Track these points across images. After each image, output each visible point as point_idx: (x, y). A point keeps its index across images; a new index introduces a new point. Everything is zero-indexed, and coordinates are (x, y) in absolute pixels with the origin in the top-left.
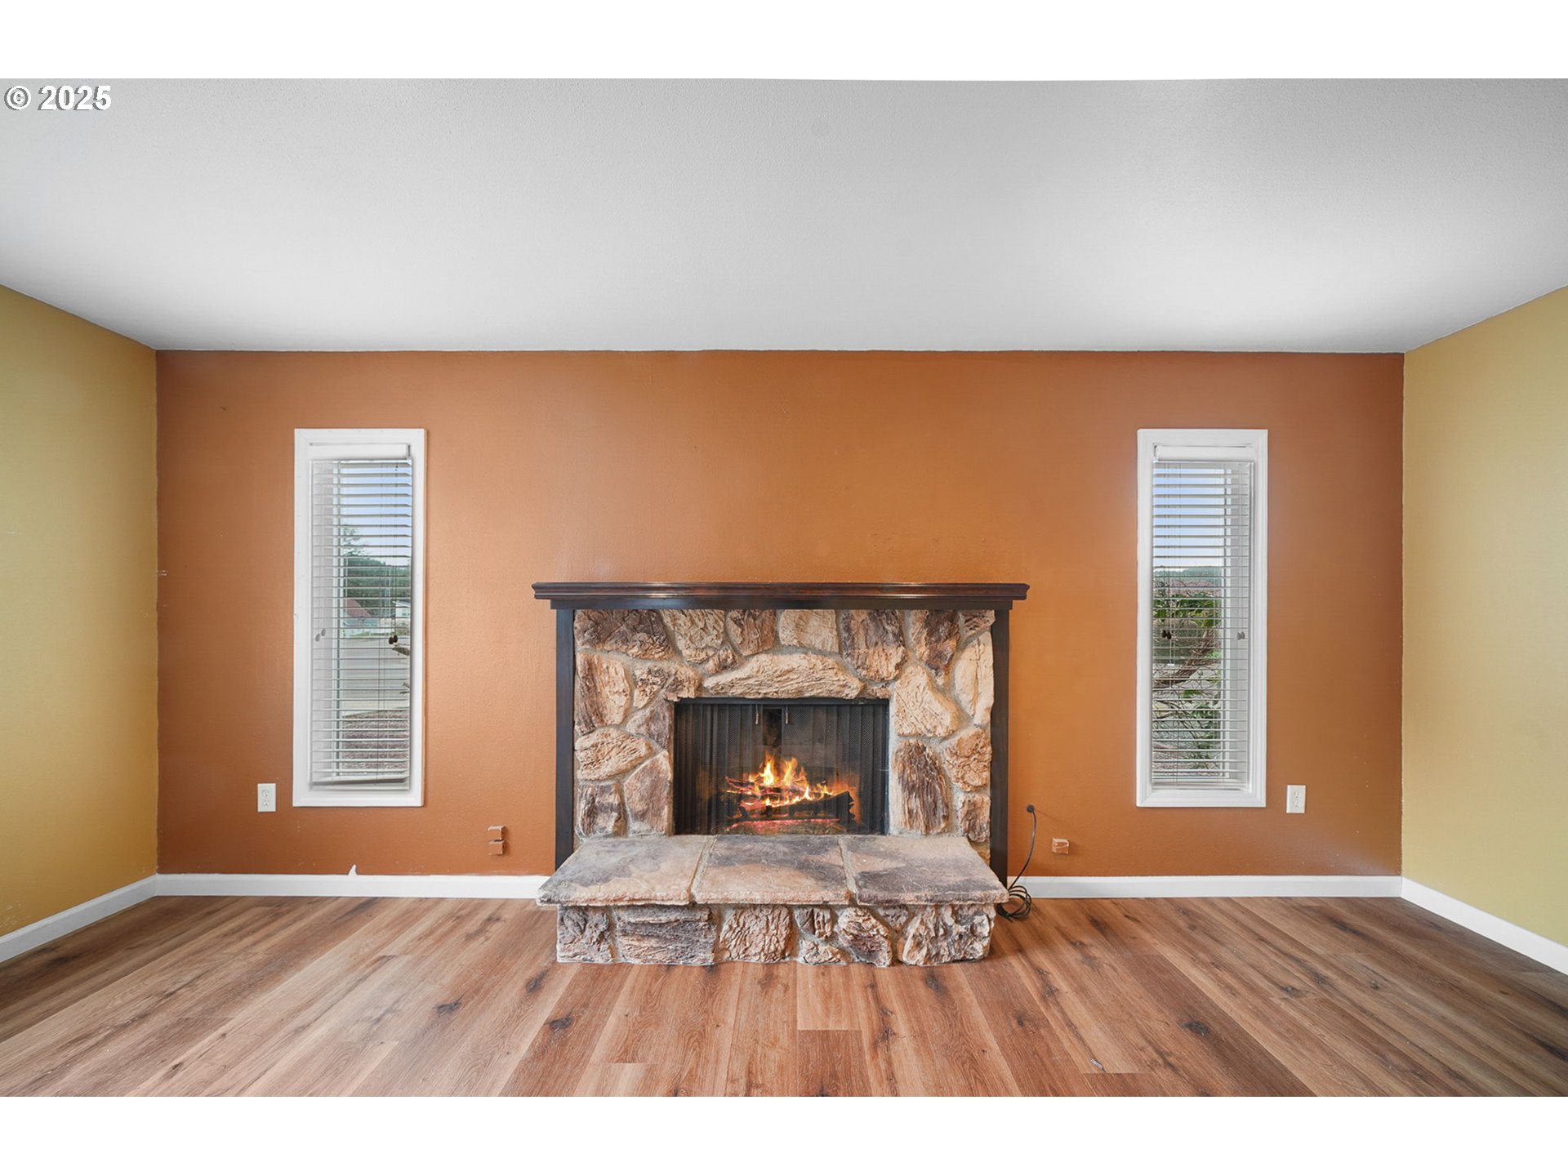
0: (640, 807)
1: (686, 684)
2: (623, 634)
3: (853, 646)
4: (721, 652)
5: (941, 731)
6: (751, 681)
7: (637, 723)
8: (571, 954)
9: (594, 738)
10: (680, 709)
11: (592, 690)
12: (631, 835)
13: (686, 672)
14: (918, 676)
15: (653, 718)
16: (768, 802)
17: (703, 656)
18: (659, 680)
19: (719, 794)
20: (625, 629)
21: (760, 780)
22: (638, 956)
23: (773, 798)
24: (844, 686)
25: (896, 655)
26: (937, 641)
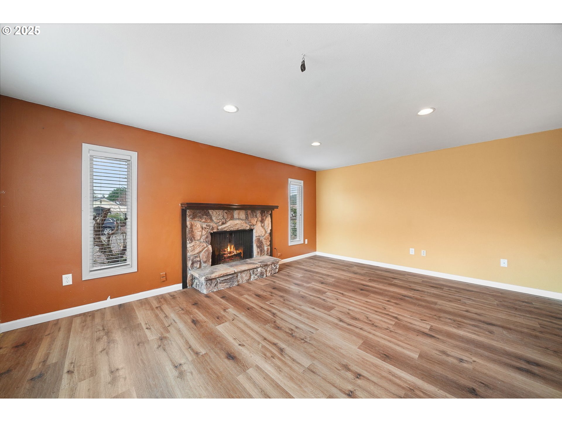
0: (205, 260)
1: (215, 228)
2: (200, 216)
3: (248, 218)
4: (222, 220)
5: (263, 235)
6: (229, 227)
7: (204, 239)
8: (209, 291)
9: (193, 244)
10: (213, 235)
11: (192, 231)
12: (202, 268)
13: (215, 225)
14: (259, 224)
15: (207, 237)
16: (229, 255)
17: (219, 221)
18: (209, 227)
19: (220, 254)
20: (201, 215)
21: (227, 250)
22: (223, 287)
23: (229, 254)
24: (246, 227)
25: (256, 219)
26: (263, 217)
